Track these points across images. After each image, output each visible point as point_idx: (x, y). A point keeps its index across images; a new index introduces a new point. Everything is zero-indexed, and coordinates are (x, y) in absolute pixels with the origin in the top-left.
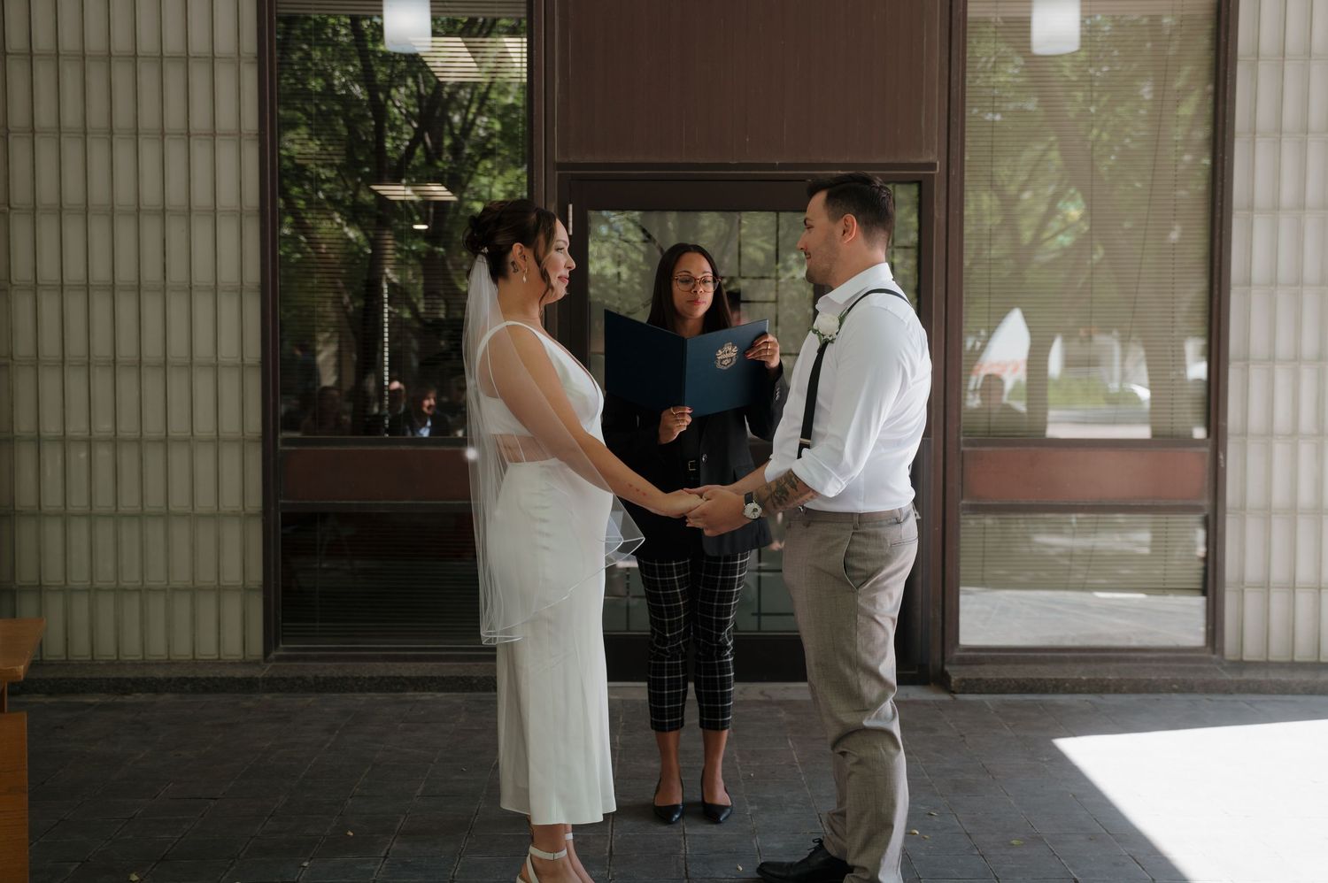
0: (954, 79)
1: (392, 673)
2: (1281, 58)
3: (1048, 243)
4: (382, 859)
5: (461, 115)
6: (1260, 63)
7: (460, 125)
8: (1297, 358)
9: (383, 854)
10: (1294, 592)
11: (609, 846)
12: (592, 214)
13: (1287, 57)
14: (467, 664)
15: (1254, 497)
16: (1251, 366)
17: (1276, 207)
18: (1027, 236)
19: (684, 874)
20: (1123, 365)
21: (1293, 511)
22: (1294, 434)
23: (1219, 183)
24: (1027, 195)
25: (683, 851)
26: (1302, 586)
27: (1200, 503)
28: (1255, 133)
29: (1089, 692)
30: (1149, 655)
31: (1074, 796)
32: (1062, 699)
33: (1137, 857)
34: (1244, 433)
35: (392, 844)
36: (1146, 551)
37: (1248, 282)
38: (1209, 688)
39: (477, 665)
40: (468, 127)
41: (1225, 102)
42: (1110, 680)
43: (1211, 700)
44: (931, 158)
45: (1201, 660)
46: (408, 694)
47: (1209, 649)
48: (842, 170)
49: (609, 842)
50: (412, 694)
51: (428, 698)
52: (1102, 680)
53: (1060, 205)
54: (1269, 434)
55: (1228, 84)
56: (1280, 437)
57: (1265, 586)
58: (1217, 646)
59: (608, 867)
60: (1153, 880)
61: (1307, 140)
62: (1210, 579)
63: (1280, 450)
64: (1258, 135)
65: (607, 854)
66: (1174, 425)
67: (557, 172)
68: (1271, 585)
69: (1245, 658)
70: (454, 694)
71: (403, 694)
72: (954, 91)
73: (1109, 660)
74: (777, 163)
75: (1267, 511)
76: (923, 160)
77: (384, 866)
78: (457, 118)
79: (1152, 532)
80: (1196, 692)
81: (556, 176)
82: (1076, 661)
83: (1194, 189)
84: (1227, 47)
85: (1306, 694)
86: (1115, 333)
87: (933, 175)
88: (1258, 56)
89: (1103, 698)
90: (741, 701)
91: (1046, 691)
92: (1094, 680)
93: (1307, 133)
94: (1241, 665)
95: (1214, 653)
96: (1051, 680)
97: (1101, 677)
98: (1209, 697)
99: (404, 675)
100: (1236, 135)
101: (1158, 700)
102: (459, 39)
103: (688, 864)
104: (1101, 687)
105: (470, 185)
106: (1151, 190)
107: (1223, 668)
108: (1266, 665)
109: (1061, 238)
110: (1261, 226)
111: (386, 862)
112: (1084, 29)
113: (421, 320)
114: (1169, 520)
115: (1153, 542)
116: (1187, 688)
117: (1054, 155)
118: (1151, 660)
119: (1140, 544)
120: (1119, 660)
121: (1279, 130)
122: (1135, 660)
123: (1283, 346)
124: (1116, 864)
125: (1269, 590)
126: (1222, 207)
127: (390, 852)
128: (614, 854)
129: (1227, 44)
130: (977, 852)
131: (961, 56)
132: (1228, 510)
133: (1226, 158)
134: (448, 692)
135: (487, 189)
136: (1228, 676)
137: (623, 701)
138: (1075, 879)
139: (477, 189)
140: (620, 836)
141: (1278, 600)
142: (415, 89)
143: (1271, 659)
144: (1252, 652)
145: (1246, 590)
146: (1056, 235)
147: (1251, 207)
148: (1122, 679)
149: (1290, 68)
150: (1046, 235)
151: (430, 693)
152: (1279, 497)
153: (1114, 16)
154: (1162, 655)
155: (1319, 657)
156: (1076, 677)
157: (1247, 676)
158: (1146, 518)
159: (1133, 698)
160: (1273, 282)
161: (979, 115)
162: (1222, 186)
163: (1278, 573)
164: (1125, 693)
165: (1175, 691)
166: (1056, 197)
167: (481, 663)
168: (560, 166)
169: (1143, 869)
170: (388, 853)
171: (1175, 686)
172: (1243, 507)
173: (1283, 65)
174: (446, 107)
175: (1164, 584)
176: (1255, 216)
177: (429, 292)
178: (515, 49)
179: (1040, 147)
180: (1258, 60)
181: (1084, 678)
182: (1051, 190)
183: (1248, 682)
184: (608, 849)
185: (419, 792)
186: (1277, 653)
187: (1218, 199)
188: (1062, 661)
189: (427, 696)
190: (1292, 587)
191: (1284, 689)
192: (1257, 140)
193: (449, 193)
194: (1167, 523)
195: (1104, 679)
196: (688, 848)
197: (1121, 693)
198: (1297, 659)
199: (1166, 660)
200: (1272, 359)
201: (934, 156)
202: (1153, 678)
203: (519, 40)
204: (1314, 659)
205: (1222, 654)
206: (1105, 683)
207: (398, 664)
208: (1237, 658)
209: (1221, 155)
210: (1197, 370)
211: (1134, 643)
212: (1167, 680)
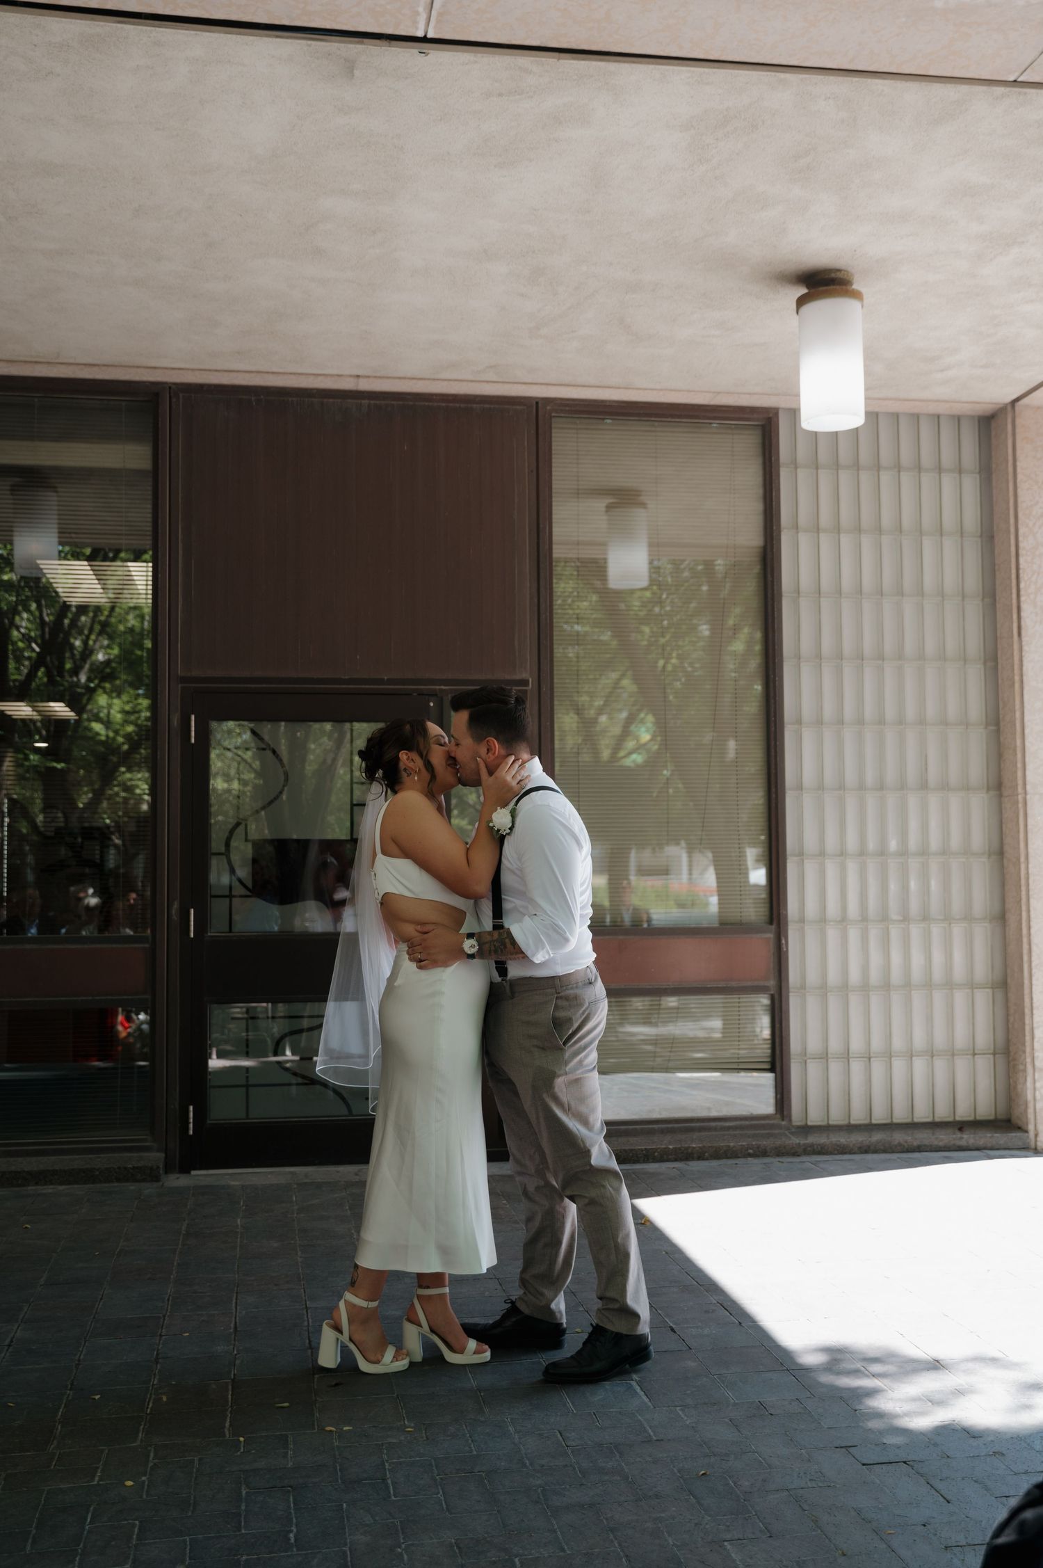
0: (542, 606)
1: (13, 1168)
2: (817, 595)
3: (623, 760)
4: (6, 1348)
5: (82, 640)
6: (801, 599)
7: (80, 649)
8: (842, 853)
9: (7, 1342)
10: (849, 1061)
11: (233, 1323)
12: (214, 724)
13: (822, 595)
14: (90, 1156)
15: (812, 977)
16: (805, 861)
17: (819, 722)
18: (606, 754)
19: (307, 1345)
20: (690, 874)
21: (844, 988)
22: (843, 920)
23: (772, 701)
24: (603, 719)
25: (306, 1323)
26: (855, 1056)
27: (767, 984)
28: (800, 659)
29: (676, 1160)
30: (727, 1124)
31: (667, 1253)
32: (652, 1167)
33: (725, 1305)
34: (802, 920)
35: (16, 1332)
36: (718, 1035)
37: (800, 787)
38: (780, 1152)
39: (99, 1157)
40: (87, 652)
41: (774, 631)
42: (694, 1148)
43: (782, 1162)
44: (525, 676)
45: (772, 1127)
46: (30, 1188)
47: (778, 1116)
48: (445, 685)
49: (234, 1319)
50: (33, 1188)
51: (50, 1191)
52: (687, 1148)
53: (633, 728)
54: (823, 920)
55: (776, 616)
56: (832, 923)
57: (824, 1057)
58: (785, 1113)
59: (233, 1342)
60: (740, 1323)
61: (842, 665)
62: (778, 1052)
63: (832, 934)
64: (801, 660)
65: (232, 1330)
66: (742, 914)
67: (180, 685)
68: (829, 1056)
69: (809, 1123)
70: (76, 1186)
71: (25, 1188)
72: (543, 617)
73: (692, 1130)
74: (386, 678)
75: (823, 989)
76: (517, 677)
77: (8, 1354)
78: (78, 643)
79: (723, 1020)
80: (768, 1156)
81: (180, 689)
82: (662, 1131)
83: (752, 707)
84: (773, 585)
85: (862, 1153)
86: (683, 843)
87: (526, 691)
88: (799, 593)
89: (688, 1165)
90: (357, 1182)
91: (636, 1161)
92: (680, 1149)
93: (842, 659)
94: (806, 1129)
95: (783, 1120)
96: (642, 1150)
97: (686, 1145)
98: (781, 1160)
99: (26, 1170)
100: (785, 660)
101: (736, 1164)
102: (86, 563)
103: (310, 1335)
104: (686, 1155)
105: (89, 707)
106: (714, 719)
107: (792, 1133)
108: (827, 1129)
109: (634, 756)
110: (808, 737)
111: (10, 1350)
112: (652, 570)
113: (39, 833)
114: (741, 1000)
115: (724, 1028)
116: (762, 1153)
117: (626, 682)
118: (729, 1128)
119: (712, 1030)
120: (701, 1129)
121: (819, 656)
122: (715, 1129)
123: (831, 843)
124: (707, 1312)
125: (827, 1061)
126: (775, 721)
127: (14, 1340)
128: (239, 1329)
129: (773, 582)
130: (581, 1309)
131: (548, 587)
132: (791, 990)
133: (777, 679)
134: (69, 1184)
135: (105, 711)
136: (795, 1140)
137: (243, 1186)
138: (670, 1327)
139: (95, 711)
140: (244, 1312)
141: (835, 1068)
142: (37, 614)
143: (831, 1123)
144: (815, 1118)
145: (808, 1061)
146: (630, 753)
147: (799, 722)
148: (704, 1147)
149: (825, 603)
150: (622, 754)
151: (52, 1187)
152: (833, 977)
153: (674, 560)
154: (738, 1123)
155: (871, 1119)
156: (663, 1146)
157: (812, 1139)
158: (717, 999)
159: (715, 1163)
160: (821, 787)
161: (564, 652)
162: (775, 703)
163: (835, 1045)
164: (707, 1159)
165: (750, 1155)
166: (630, 720)
167: (102, 1155)
168: (183, 680)
169: (731, 1314)
170: (12, 1341)
171: (751, 1151)
172: (803, 987)
173: (820, 602)
174: (68, 634)
175: (738, 1058)
176: (803, 729)
177: (48, 807)
178: (140, 574)
179: (614, 676)
180: (799, 597)
181: (671, 1147)
182: (624, 715)
183: (812, 1145)
184: (232, 1325)
185: (42, 1281)
186: (836, 1117)
187: (772, 714)
188: (651, 1132)
189: (49, 1189)
190: (846, 1056)
191: (843, 1150)
192: (802, 664)
193: (67, 709)
194: (739, 1002)
195: (689, 1147)
196: (310, 1320)
197: (703, 1159)
198: (852, 1122)
199: (741, 1128)
200: (822, 854)
201: (526, 673)
202: (732, 1144)
203: (145, 564)
204: (867, 1122)
205: (790, 1120)
206: (690, 1151)
207: (20, 1159)
208: (802, 1123)
209: (772, 676)
210: (758, 876)
211: (714, 1114)
212: (744, 1145)
